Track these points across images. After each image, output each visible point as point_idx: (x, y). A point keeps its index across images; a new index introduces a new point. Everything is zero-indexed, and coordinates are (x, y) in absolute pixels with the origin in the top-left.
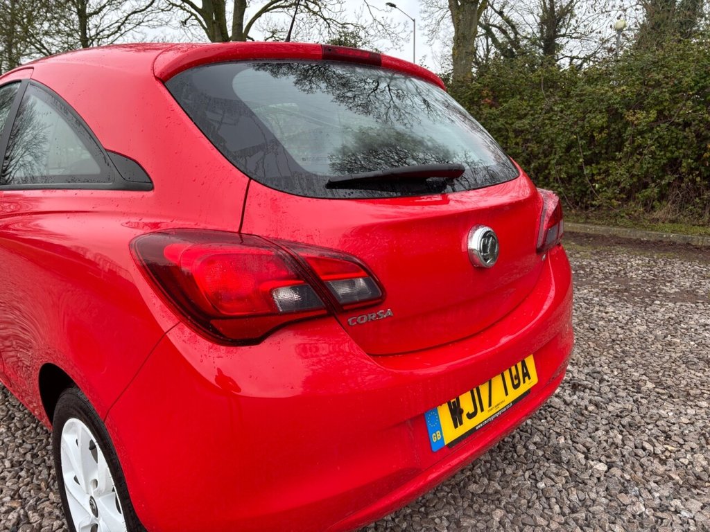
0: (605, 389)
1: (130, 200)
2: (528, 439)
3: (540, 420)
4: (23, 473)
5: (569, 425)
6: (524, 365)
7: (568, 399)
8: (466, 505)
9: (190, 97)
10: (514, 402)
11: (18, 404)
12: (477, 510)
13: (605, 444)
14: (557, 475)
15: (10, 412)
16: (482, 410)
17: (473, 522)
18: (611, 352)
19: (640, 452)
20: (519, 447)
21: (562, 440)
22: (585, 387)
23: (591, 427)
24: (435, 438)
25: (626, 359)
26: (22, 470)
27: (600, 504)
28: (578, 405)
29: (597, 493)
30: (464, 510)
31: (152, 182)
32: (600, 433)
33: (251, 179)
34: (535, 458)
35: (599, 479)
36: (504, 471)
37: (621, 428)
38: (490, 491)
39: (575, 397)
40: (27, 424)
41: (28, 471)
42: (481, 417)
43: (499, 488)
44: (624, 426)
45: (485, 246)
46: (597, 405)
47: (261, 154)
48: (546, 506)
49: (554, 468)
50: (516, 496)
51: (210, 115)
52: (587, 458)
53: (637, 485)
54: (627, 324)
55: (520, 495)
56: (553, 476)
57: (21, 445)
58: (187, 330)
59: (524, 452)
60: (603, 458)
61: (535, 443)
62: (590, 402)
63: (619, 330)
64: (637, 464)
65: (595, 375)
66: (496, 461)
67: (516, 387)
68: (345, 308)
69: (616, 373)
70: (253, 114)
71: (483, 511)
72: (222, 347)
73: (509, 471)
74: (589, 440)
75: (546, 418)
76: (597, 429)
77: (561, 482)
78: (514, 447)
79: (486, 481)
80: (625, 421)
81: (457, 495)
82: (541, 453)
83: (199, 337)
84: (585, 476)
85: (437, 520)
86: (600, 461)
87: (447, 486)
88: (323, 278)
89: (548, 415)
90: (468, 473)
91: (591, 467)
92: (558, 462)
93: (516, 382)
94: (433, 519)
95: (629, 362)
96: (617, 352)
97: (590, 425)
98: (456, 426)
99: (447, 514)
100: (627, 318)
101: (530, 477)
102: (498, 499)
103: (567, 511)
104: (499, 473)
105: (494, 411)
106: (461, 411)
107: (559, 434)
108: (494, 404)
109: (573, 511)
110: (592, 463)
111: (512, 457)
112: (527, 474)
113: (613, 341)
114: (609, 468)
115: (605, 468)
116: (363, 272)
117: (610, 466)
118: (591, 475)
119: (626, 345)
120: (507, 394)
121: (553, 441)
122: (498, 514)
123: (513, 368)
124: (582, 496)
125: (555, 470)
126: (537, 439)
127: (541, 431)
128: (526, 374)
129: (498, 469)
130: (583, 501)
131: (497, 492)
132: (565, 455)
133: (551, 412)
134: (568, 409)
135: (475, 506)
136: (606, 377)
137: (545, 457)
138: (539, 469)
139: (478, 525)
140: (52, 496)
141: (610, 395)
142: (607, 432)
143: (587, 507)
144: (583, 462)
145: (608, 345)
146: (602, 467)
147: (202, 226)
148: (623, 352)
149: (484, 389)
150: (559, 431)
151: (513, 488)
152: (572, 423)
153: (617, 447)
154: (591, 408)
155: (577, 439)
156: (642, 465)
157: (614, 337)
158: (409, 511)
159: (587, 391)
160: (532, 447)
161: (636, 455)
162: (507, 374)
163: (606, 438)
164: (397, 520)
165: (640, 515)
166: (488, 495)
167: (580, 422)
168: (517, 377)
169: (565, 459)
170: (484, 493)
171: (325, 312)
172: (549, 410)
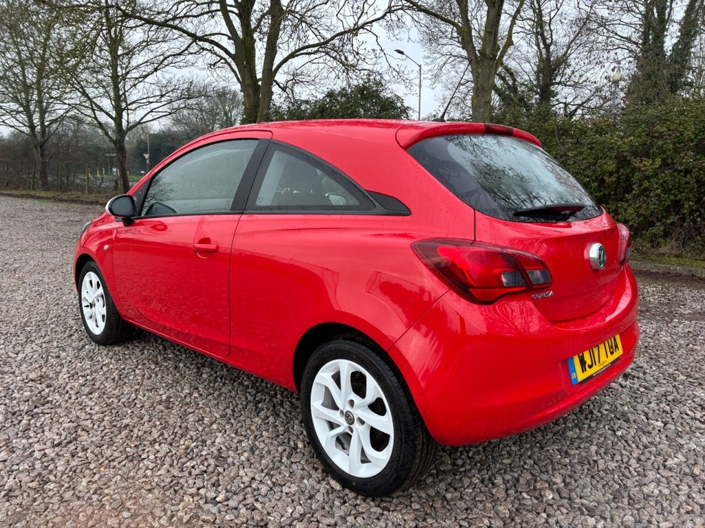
0: (649, 378)
1: (393, 221)
2: (600, 407)
3: (605, 396)
4: (232, 421)
5: (628, 400)
6: (615, 340)
7: (623, 383)
8: (568, 443)
9: (426, 159)
10: (612, 363)
11: (195, 379)
12: (577, 446)
13: (658, 411)
14: (628, 428)
15: (193, 384)
16: (596, 364)
17: (577, 452)
18: (646, 354)
19: (685, 416)
20: (595, 412)
21: (626, 408)
22: (634, 377)
23: (645, 401)
24: (573, 377)
25: (659, 359)
26: (230, 419)
27: (664, 443)
28: (631, 388)
29: (660, 438)
30: (568, 446)
31: (409, 210)
32: (652, 405)
33: (474, 210)
34: (609, 418)
35: (659, 431)
36: (589, 425)
37: (668, 402)
38: (583, 436)
39: (628, 383)
40: (212, 392)
41: (235, 419)
42: (595, 369)
43: (589, 435)
44: (669, 401)
45: (600, 255)
46: (645, 388)
47: (477, 195)
48: (626, 445)
49: (625, 425)
50: (603, 439)
51: (441, 171)
52: (648, 419)
53: (688, 434)
54: (654, 335)
55: (605, 438)
56: (626, 428)
57: (217, 404)
58: (455, 295)
59: (600, 415)
60: (659, 419)
61: (606, 410)
62: (640, 386)
63: (649, 340)
64: (685, 423)
65: (639, 369)
66: (581, 419)
67: (612, 353)
68: (535, 287)
69: (654, 369)
70: (466, 170)
71: (582, 446)
72: (475, 305)
73: (593, 424)
74: (646, 409)
75: (609, 396)
76: (650, 403)
77: (632, 432)
78: (591, 413)
79: (578, 431)
80: (670, 398)
81: (560, 438)
82: (613, 416)
83: (461, 299)
84: (650, 428)
85: (551, 451)
86: (657, 421)
87: (550, 433)
88: (525, 268)
89: (610, 394)
90: (563, 426)
91: (652, 424)
92: (627, 421)
93: (612, 350)
94: (548, 450)
95: (663, 362)
96: (651, 355)
97: (644, 399)
98: (583, 372)
99: (557, 448)
100: (654, 331)
101: (609, 429)
102: (590, 441)
103: (642, 447)
104: (586, 426)
105: (601, 367)
106: (585, 363)
107: (622, 405)
108: (601, 361)
109: (646, 447)
110: (652, 422)
111: (592, 417)
112: (607, 427)
113: (646, 347)
114: (665, 425)
115: (663, 425)
116: (542, 267)
117: (665, 424)
118: (654, 429)
119: (657, 350)
120: (607, 357)
121: (620, 408)
122: (594, 448)
123: (609, 340)
124: (650, 440)
125: (628, 426)
126: (607, 407)
127: (609, 403)
128: (616, 346)
129: (584, 424)
130: (651, 443)
131: (587, 437)
132: (632, 417)
133: (611, 392)
134: (624, 390)
135: (575, 444)
136: (647, 371)
137: (617, 418)
138: (615, 424)
139: (582, 453)
140: (265, 433)
141: (654, 382)
142: (658, 404)
143: (656, 446)
144: (646, 421)
145: (643, 350)
146: (660, 424)
147: (451, 236)
148: (656, 355)
149: (596, 350)
150: (621, 403)
151: (599, 435)
152: (630, 398)
153: (667, 413)
154: (642, 389)
155: (637, 408)
156: (688, 424)
157: (646, 344)
158: (528, 446)
159: (636, 379)
160: (605, 412)
161: (682, 418)
162: (606, 343)
163: (658, 408)
164: (522, 450)
165: (694, 450)
166: (582, 439)
167: (636, 398)
168: (612, 347)
169: (631, 419)
170: (578, 437)
171: (524, 288)
172: (611, 390)
